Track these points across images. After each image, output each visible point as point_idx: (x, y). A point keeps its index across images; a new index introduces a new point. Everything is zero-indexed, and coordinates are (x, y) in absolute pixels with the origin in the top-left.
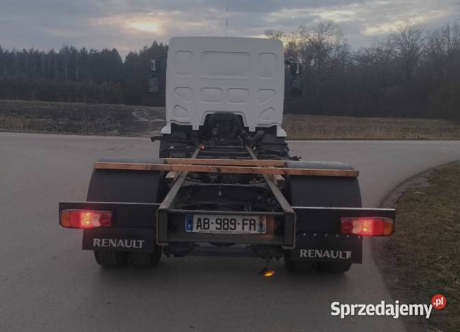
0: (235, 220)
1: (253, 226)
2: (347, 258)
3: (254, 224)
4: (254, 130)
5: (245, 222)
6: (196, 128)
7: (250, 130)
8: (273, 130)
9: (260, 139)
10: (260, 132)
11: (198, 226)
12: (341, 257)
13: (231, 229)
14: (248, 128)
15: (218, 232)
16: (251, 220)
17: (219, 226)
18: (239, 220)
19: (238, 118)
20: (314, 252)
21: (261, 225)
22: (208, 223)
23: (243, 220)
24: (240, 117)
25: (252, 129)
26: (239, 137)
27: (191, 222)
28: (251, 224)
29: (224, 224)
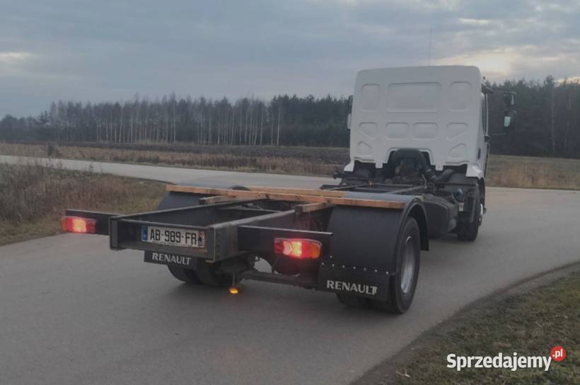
0: (180, 233)
1: (194, 240)
2: (373, 294)
3: (195, 238)
4: (441, 169)
5: (188, 236)
6: (379, 166)
7: (437, 169)
8: (463, 169)
9: (447, 178)
10: (448, 171)
11: (151, 237)
12: (367, 292)
13: (177, 242)
14: (434, 166)
15: (167, 243)
16: (192, 234)
17: (167, 238)
18: (183, 233)
19: (422, 155)
20: (341, 285)
21: (200, 239)
22: (159, 235)
23: (187, 233)
24: (426, 155)
25: (439, 168)
26: (423, 176)
27: (146, 232)
28: (192, 238)
29: (172, 236)
